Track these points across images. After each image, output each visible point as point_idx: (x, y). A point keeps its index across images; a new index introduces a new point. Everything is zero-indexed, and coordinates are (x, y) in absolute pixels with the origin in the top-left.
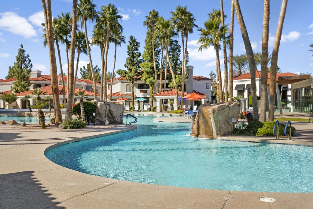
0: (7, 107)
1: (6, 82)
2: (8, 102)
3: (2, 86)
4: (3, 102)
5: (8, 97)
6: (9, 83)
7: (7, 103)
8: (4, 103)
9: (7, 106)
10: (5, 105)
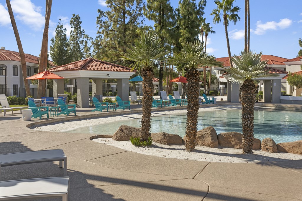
0: (294, 94)
1: (295, 61)
2: (296, 85)
3: (290, 66)
4: (289, 85)
5: (296, 79)
6: (298, 62)
7: (295, 87)
8: (291, 87)
9: (295, 91)
10: (292, 90)
